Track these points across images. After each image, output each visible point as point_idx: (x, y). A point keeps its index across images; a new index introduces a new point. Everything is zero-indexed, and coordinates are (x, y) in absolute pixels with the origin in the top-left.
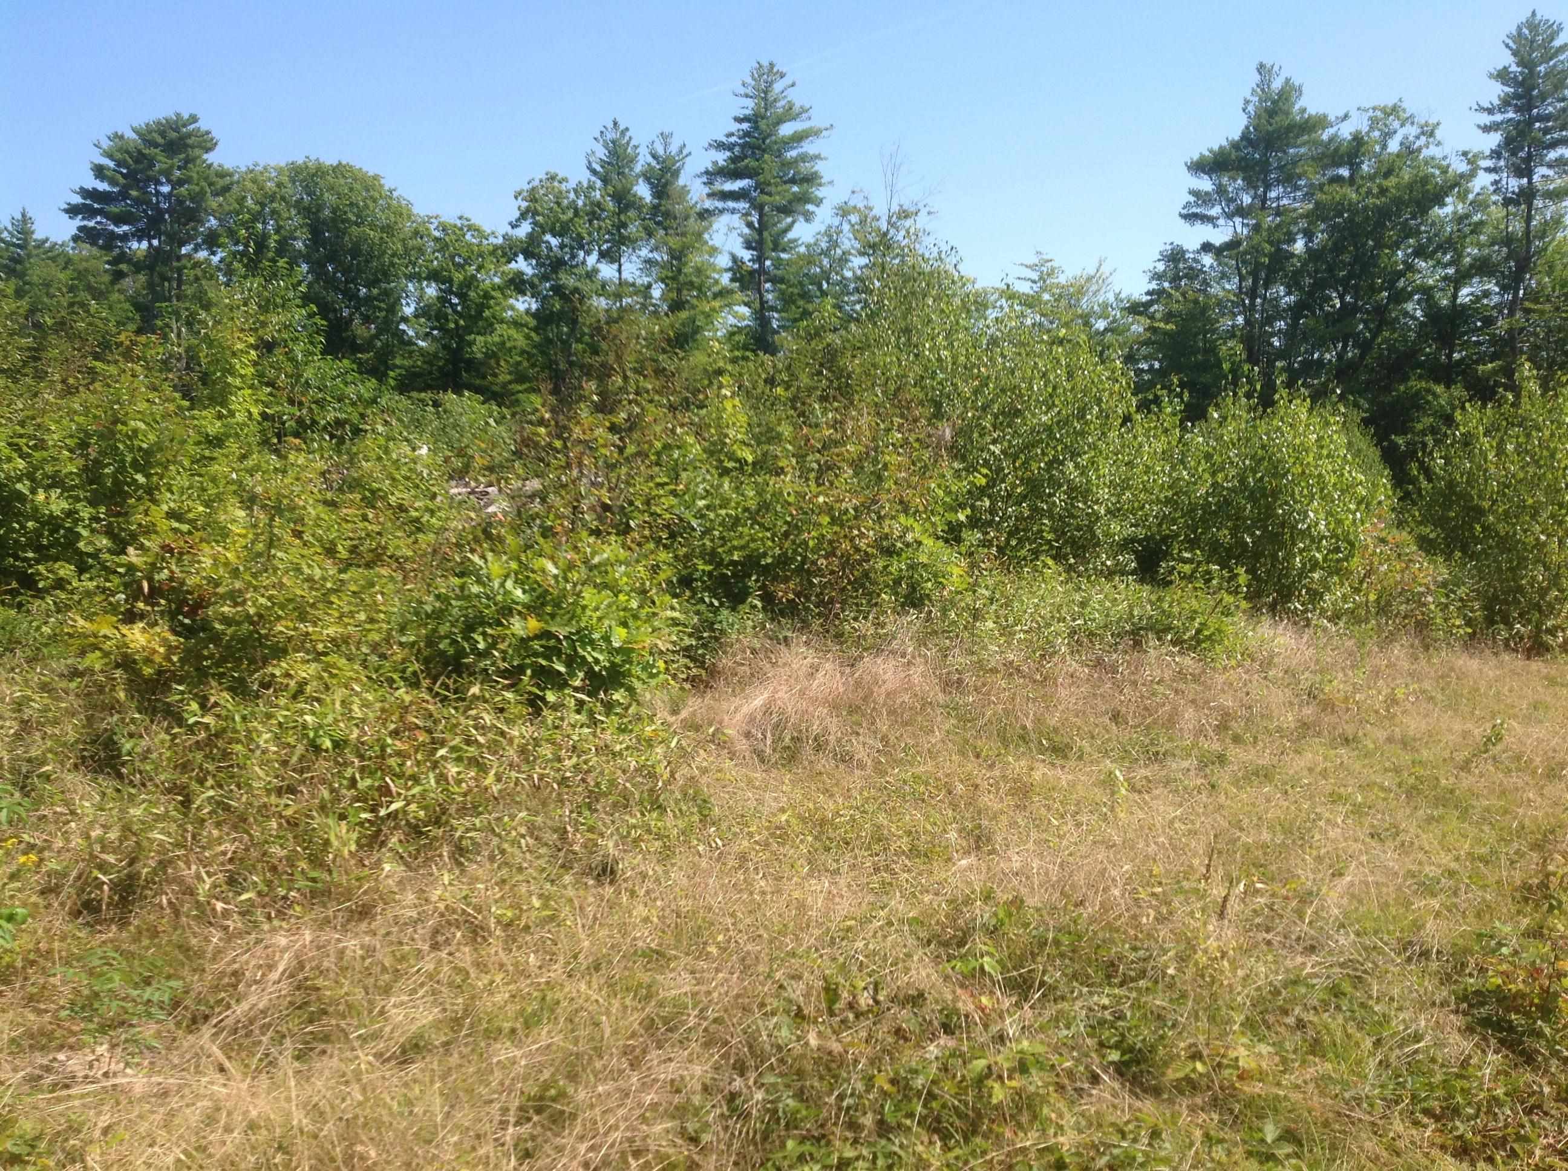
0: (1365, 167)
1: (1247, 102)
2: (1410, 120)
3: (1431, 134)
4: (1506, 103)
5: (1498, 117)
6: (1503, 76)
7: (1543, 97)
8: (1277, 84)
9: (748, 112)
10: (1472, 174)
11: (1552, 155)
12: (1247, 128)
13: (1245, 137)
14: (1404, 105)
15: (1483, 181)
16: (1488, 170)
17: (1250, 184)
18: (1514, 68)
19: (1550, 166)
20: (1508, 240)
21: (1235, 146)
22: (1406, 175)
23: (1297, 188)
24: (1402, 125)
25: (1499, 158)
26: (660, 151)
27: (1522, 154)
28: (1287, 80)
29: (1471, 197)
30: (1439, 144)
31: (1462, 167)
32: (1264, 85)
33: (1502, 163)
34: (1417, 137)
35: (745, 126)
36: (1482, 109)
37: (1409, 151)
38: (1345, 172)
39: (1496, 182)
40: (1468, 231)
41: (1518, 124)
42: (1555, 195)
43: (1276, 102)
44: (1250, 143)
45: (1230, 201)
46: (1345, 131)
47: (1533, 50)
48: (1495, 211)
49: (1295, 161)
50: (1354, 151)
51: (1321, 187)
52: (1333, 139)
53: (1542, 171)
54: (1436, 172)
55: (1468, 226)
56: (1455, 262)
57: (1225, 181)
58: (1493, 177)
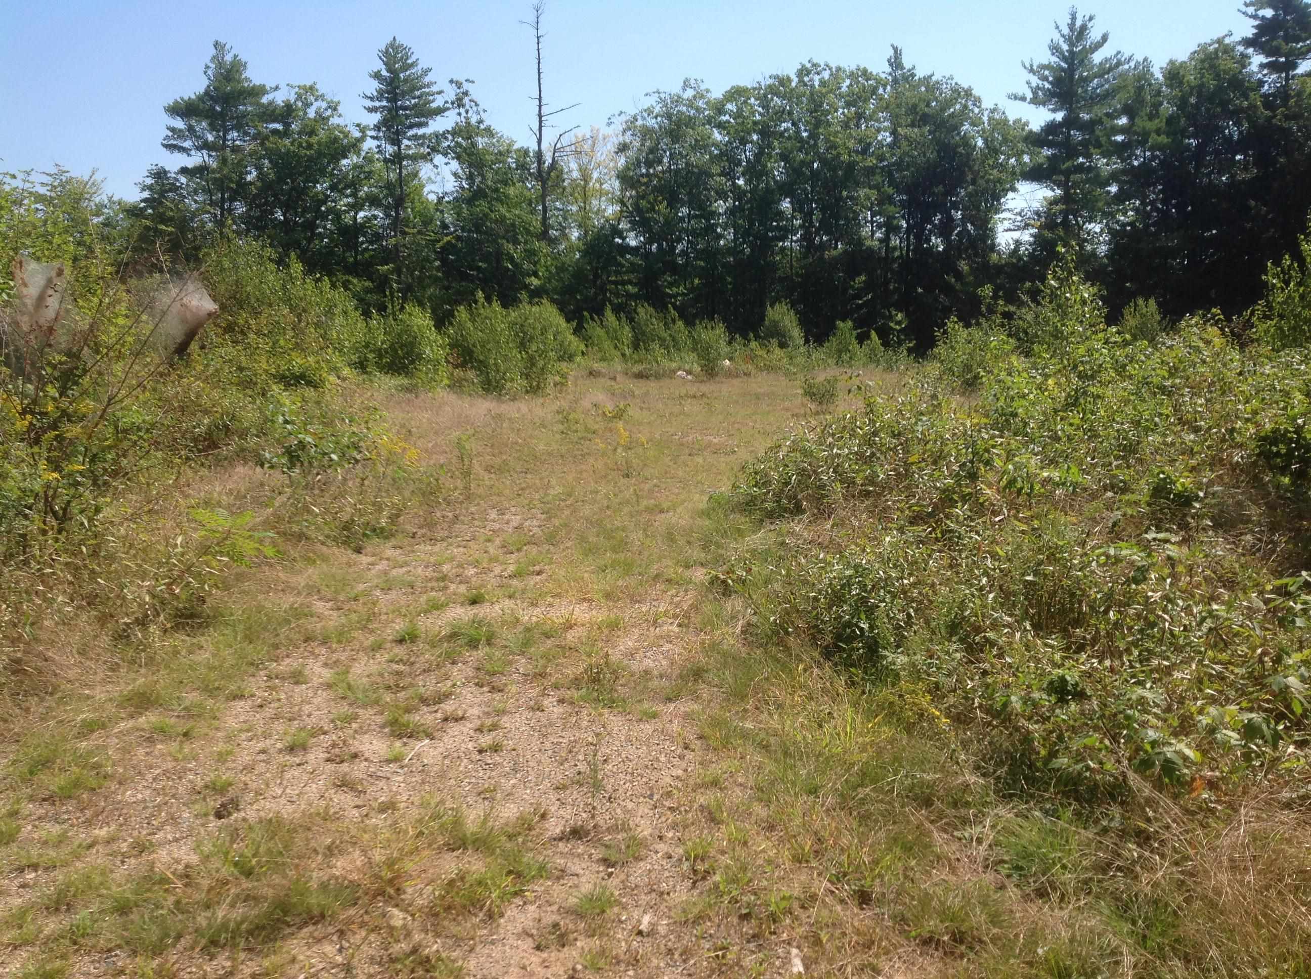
0: (294, 126)
1: (207, 67)
2: (322, 97)
3: (335, 109)
4: (381, 93)
5: (377, 104)
6: (377, 76)
7: (404, 94)
8: (228, 58)
10: (362, 139)
11: (410, 133)
12: (209, 87)
13: (207, 93)
14: (317, 86)
15: (369, 144)
16: (373, 137)
17: (213, 127)
18: (384, 73)
19: (409, 139)
20: (389, 186)
21: (200, 98)
22: (322, 134)
23: (246, 134)
24: (316, 100)
25: (379, 130)
27: (393, 130)
28: (236, 56)
29: (363, 154)
30: (340, 116)
31: (357, 134)
32: (218, 59)
33: (381, 134)
34: (326, 110)
36: (366, 97)
37: (321, 119)
38: (279, 126)
39: (378, 147)
40: (362, 176)
41: (390, 110)
42: (414, 158)
43: (229, 71)
44: (212, 98)
45: (198, 138)
46: (280, 98)
47: (395, 63)
48: (379, 165)
49: (244, 115)
50: (287, 113)
51: (266, 138)
52: (271, 103)
53: (406, 142)
54: (341, 136)
55: (363, 173)
56: (354, 195)
57: (193, 122)
58: (376, 143)
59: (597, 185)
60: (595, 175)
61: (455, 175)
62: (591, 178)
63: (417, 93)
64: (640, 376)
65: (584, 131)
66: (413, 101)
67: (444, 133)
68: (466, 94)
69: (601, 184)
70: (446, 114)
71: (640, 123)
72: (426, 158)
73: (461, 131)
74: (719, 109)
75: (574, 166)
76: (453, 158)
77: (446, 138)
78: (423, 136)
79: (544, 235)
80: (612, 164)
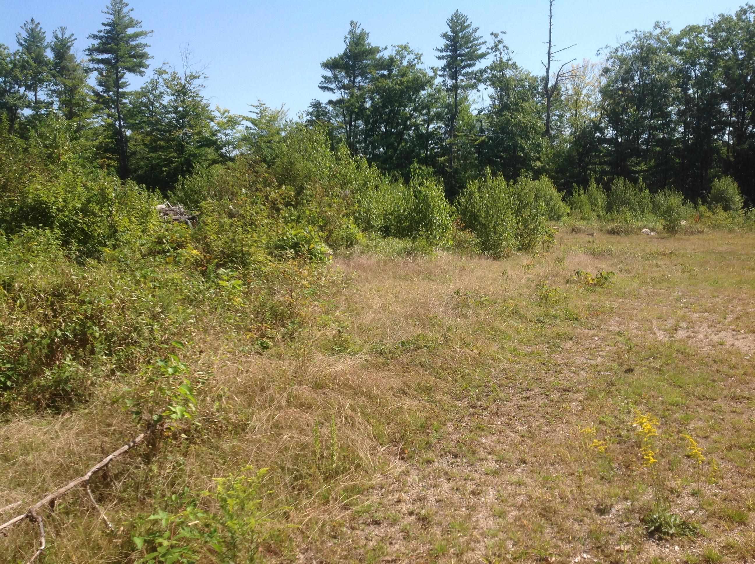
0: (394, 72)
1: (346, 38)
2: (412, 52)
3: (420, 59)
4: (447, 47)
5: (444, 54)
6: (445, 36)
7: (461, 47)
8: (358, 31)
9: (110, 21)
10: (434, 78)
11: (464, 71)
12: (346, 50)
13: (345, 54)
14: (409, 45)
15: (438, 80)
16: (440, 76)
17: (348, 75)
18: (450, 33)
19: (463, 76)
20: (448, 106)
21: (341, 57)
22: (410, 76)
23: (366, 78)
24: (408, 54)
25: (444, 71)
26: (60, 35)
27: (453, 70)
28: (363, 30)
29: (434, 86)
30: (422, 63)
31: (431, 74)
32: (352, 32)
33: (446, 73)
34: (414, 60)
35: (108, 28)
36: (438, 50)
37: (411, 65)
38: (386, 72)
39: (444, 81)
40: (433, 101)
41: (452, 57)
42: (465, 88)
43: (358, 39)
44: (348, 57)
45: (339, 82)
46: (386, 54)
47: (457, 26)
48: (444, 93)
49: (366, 66)
50: (390, 64)
51: (377, 79)
52: (381, 58)
53: (460, 77)
54: (422, 76)
55: (433, 99)
56: (428, 114)
57: (337, 73)
58: (442, 79)
59: (586, 99)
60: (585, 92)
61: (491, 97)
62: (581, 94)
63: (470, 45)
64: (612, 232)
65: (579, 62)
66: (466, 51)
67: (485, 69)
68: (501, 42)
69: (589, 98)
70: (487, 57)
71: (619, 53)
72: (474, 86)
73: (496, 66)
74: (677, 41)
75: (569, 86)
76: (490, 85)
77: (486, 72)
78: (472, 72)
79: (547, 133)
80: (596, 84)
